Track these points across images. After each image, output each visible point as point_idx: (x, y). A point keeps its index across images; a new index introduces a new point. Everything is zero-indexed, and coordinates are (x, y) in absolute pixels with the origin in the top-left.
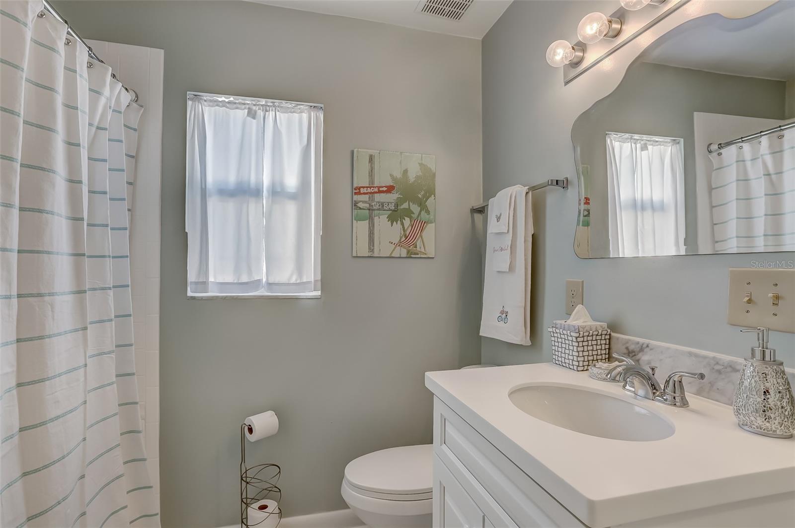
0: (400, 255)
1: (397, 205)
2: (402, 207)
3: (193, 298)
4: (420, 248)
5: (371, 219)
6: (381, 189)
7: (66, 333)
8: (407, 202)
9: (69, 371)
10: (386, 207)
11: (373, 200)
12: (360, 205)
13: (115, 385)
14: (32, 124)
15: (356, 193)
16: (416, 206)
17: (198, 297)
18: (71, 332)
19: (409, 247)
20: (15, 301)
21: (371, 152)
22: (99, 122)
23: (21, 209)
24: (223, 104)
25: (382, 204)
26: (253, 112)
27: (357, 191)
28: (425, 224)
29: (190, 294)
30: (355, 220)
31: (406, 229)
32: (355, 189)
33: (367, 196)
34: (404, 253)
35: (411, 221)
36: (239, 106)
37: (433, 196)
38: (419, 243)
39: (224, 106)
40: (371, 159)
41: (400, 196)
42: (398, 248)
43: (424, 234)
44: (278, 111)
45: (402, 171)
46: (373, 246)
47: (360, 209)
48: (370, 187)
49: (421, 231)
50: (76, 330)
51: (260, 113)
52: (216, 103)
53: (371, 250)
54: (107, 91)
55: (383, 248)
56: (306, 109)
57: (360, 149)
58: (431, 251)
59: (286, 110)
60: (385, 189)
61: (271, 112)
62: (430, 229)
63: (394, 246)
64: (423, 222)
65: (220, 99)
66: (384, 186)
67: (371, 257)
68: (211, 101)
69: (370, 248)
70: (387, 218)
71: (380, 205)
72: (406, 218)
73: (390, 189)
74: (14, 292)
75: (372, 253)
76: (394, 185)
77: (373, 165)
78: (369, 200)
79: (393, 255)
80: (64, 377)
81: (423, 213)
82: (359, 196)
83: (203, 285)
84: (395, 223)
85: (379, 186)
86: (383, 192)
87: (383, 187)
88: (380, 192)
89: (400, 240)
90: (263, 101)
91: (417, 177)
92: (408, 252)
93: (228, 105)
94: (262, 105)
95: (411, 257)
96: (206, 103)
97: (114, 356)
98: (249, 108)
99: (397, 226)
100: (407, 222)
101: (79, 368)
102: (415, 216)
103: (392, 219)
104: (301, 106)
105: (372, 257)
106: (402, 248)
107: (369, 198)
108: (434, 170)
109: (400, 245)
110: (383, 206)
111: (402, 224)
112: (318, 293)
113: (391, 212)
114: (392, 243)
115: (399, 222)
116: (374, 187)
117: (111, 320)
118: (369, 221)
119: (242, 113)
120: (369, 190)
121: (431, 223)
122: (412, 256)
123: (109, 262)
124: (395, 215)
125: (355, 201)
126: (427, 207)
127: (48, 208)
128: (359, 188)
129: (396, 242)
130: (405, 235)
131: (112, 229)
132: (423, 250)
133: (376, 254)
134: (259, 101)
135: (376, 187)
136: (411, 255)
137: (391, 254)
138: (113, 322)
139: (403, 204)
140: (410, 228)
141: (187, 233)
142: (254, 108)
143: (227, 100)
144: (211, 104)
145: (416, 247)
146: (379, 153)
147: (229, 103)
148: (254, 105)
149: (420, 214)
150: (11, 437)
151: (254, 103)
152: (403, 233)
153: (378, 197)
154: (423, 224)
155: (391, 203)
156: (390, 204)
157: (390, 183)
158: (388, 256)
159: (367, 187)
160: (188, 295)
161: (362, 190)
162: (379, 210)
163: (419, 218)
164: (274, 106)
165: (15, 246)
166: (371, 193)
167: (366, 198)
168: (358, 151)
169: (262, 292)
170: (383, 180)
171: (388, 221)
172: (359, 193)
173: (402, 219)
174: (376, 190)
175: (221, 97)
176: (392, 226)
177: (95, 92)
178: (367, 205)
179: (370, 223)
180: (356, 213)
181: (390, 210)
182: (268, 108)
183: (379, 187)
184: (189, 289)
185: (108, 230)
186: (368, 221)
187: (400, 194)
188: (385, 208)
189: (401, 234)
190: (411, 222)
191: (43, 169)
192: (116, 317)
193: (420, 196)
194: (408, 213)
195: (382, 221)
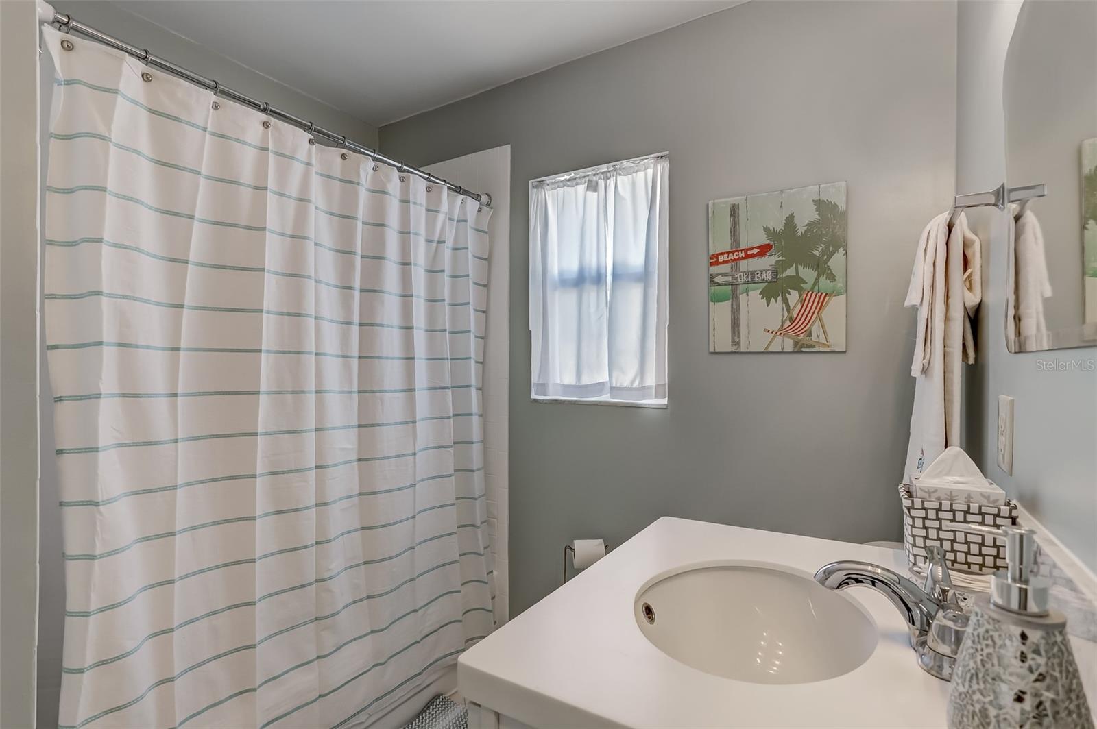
0: (782, 349)
1: (776, 272)
2: (785, 275)
3: (535, 401)
4: (818, 336)
5: (735, 298)
6: (749, 252)
7: (396, 424)
8: (794, 265)
9: (398, 456)
10: (758, 278)
11: (738, 271)
12: (719, 279)
13: (453, 477)
14: (368, 257)
15: (712, 264)
16: (811, 269)
17: (540, 400)
18: (401, 423)
19: (798, 335)
20: (356, 396)
21: (732, 200)
22: (440, 237)
23: (361, 325)
24: (565, 184)
25: (752, 274)
26: (594, 184)
27: (714, 260)
28: (827, 298)
29: (533, 396)
30: (712, 301)
31: (791, 308)
32: (711, 258)
33: (729, 265)
34: (789, 345)
35: (800, 295)
36: (579, 181)
37: (841, 249)
38: (815, 329)
39: (564, 186)
40: (734, 211)
41: (780, 258)
42: (779, 338)
43: (825, 314)
44: (620, 175)
45: (784, 218)
46: (739, 337)
47: (719, 285)
48: (733, 252)
49: (820, 309)
50: (407, 423)
51: (602, 183)
52: (556, 185)
53: (735, 342)
54: (444, 207)
55: (754, 339)
56: (652, 163)
57: (717, 199)
58: (837, 339)
59: (628, 172)
60: (755, 251)
61: (612, 179)
62: (836, 306)
63: (773, 335)
64: (824, 294)
65: (562, 179)
66: (755, 248)
67: (735, 352)
68: (553, 183)
69: (733, 341)
70: (760, 294)
71: (747, 277)
72: (791, 291)
73: (764, 250)
74: (355, 388)
75: (736, 347)
76: (771, 243)
77: (736, 219)
78: (732, 271)
79: (770, 349)
80: (392, 460)
81: (823, 280)
82: (716, 267)
83: (543, 387)
84: (773, 300)
85: (746, 247)
86: (753, 256)
87: (752, 249)
88: (747, 256)
89: (782, 326)
90: (604, 168)
91: (810, 224)
92: (796, 344)
93: (569, 183)
94: (602, 173)
95: (802, 352)
96: (548, 187)
97: (452, 451)
98: (589, 181)
99: (777, 305)
100: (793, 297)
101: (409, 455)
102: (807, 286)
103: (768, 295)
104: (646, 161)
105: (738, 353)
106: (785, 339)
107: (732, 268)
108: (844, 207)
109: (782, 332)
110: (753, 277)
111: (785, 301)
112: (665, 401)
113: (766, 284)
114: (769, 331)
115: (780, 298)
116: (738, 251)
117: (449, 417)
118: (732, 302)
119: (581, 188)
120: (731, 256)
121: (838, 294)
122: (803, 350)
123: (447, 364)
124: (774, 288)
125: (711, 275)
126: (830, 269)
127: (378, 322)
128: (717, 256)
129: (776, 330)
130: (791, 317)
131: (450, 333)
132: (822, 340)
133: (743, 349)
134: (599, 169)
135: (741, 251)
136: (799, 349)
137: (767, 347)
138: (452, 420)
139: (786, 270)
140: (800, 306)
141: (530, 331)
142: (594, 178)
143: (568, 177)
144: (553, 186)
145: (810, 335)
146: (746, 200)
147: (569, 180)
148: (594, 175)
149: (817, 281)
150: (351, 497)
151: (594, 173)
152: (786, 314)
153: (745, 265)
154: (823, 299)
155: (766, 271)
156: (764, 272)
157: (764, 240)
158: (763, 350)
159: (728, 253)
160: (532, 397)
161: (721, 258)
162: (747, 283)
163: (816, 288)
164: (615, 170)
165: (356, 354)
166: (735, 260)
167: (726, 268)
168: (714, 204)
169: (605, 398)
170: (753, 237)
171: (762, 299)
172: (717, 263)
173: (785, 293)
174: (742, 254)
175: (563, 176)
176: (768, 305)
177: (432, 211)
178: (729, 279)
179: (734, 304)
180: (712, 291)
181: (764, 281)
182: (608, 174)
183: (746, 250)
184: (533, 390)
185: (446, 335)
186: (730, 301)
187: (782, 255)
188: (756, 279)
189: (783, 316)
190: (800, 297)
191: (375, 291)
192: (454, 415)
193: (816, 253)
194: (796, 283)
195: (752, 301)
